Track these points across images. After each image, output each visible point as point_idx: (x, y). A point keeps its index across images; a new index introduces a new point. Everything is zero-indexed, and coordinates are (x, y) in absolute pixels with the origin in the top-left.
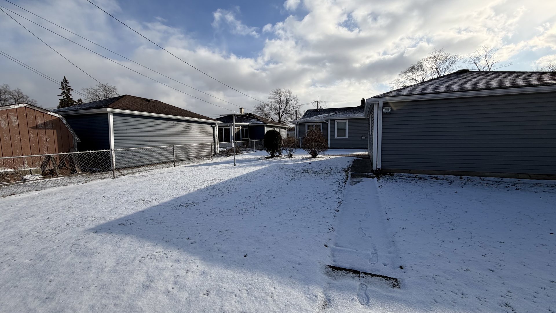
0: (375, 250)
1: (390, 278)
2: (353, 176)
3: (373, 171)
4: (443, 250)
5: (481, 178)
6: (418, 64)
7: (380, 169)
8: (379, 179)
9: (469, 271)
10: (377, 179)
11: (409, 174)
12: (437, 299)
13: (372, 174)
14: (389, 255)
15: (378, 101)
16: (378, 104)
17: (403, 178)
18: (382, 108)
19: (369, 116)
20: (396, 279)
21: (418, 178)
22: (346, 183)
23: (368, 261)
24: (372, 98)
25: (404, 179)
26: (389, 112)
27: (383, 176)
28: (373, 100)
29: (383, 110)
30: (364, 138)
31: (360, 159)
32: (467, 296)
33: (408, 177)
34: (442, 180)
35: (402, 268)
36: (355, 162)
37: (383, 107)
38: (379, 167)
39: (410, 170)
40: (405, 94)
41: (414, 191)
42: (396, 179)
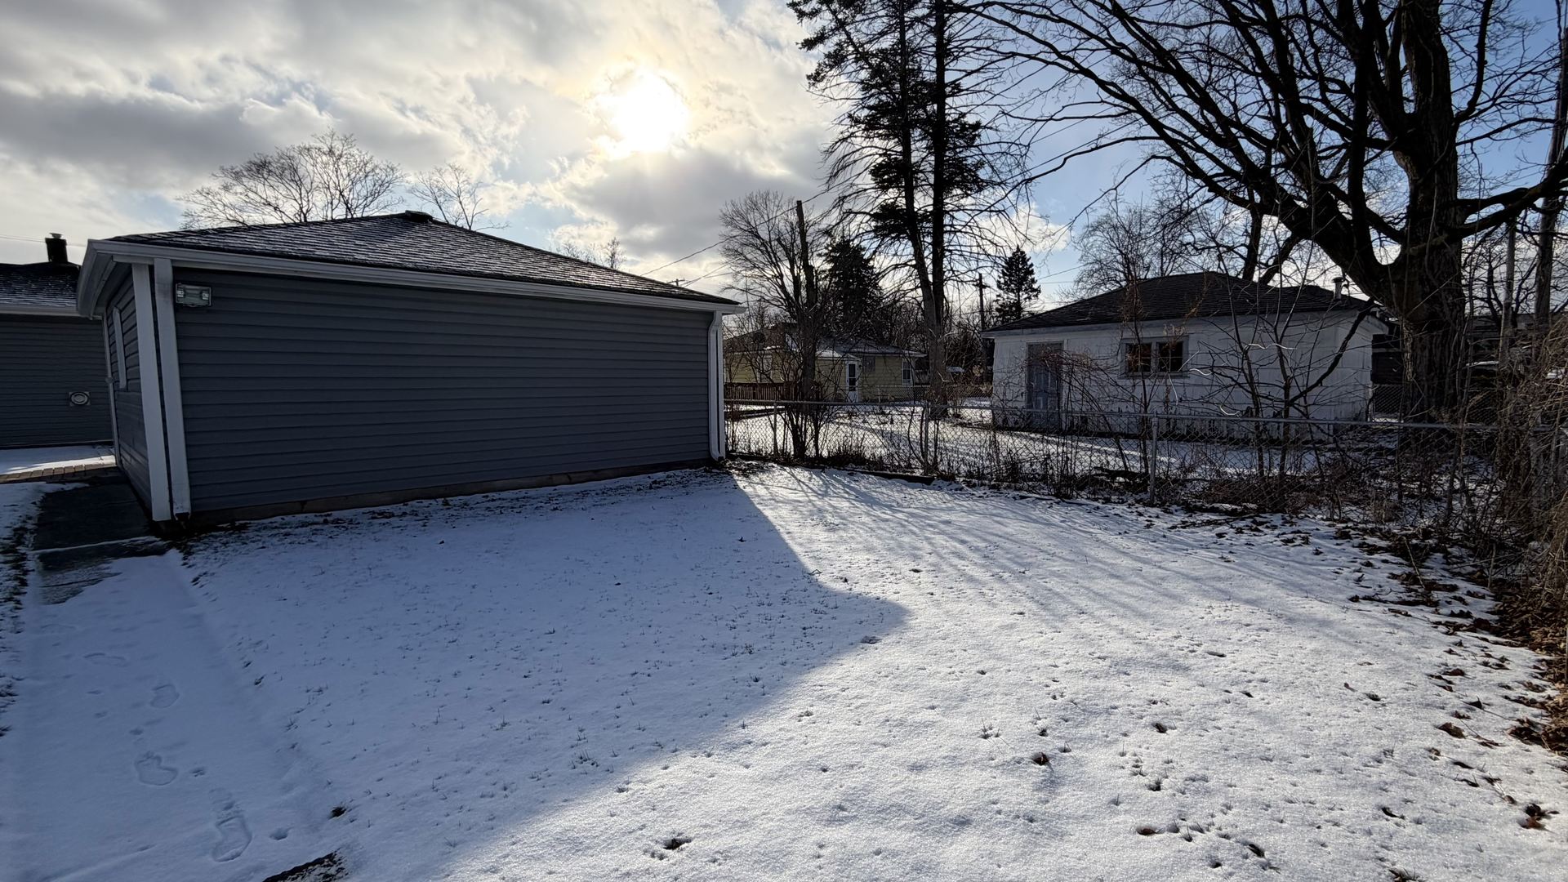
0: (229, 807)
1: (308, 865)
2: (51, 564)
3: (154, 528)
4: (441, 704)
5: (487, 497)
6: (282, 161)
7: (187, 513)
8: (189, 553)
9: (506, 727)
10: (181, 555)
11: (301, 517)
12: (453, 838)
13: (153, 538)
14: (286, 797)
15: (152, 259)
16: (151, 268)
17: (282, 531)
18: (169, 287)
19: (102, 309)
20: (330, 857)
21: (333, 522)
22: (18, 602)
23: (209, 858)
24: (118, 239)
25: (287, 534)
26: (202, 303)
27: (205, 537)
28: (126, 248)
29: (174, 295)
30: (81, 399)
31: (76, 489)
32: (513, 787)
33: (302, 526)
34: (401, 516)
35: (343, 812)
36: (49, 502)
37: (175, 282)
38: (184, 505)
39: (303, 503)
40: (258, 247)
41: (330, 565)
42: (259, 540)
